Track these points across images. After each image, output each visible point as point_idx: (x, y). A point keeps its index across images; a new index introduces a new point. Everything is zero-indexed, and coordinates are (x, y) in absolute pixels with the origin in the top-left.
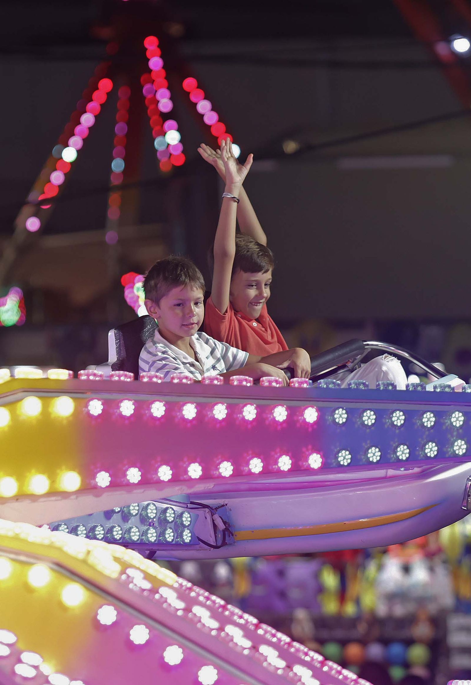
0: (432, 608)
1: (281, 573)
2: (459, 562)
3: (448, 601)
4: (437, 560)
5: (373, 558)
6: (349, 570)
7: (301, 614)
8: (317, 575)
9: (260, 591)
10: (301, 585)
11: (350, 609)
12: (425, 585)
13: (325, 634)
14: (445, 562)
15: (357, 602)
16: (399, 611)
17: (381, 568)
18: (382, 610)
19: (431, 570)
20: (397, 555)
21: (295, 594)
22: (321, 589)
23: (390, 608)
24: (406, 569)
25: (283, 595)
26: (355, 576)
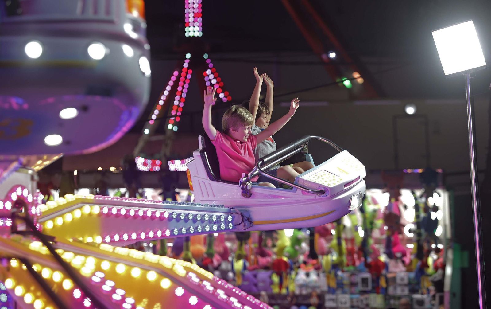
0: (318, 291)
1: (255, 276)
2: (330, 273)
3: (325, 288)
4: (320, 271)
5: (294, 270)
6: (284, 275)
7: (263, 293)
8: (270, 277)
9: (246, 283)
10: (264, 281)
11: (284, 291)
12: (316, 282)
13: (273, 302)
14: (324, 272)
15: (287, 288)
16: (304, 292)
17: (297, 274)
18: (297, 292)
19: (318, 275)
20: (304, 269)
21: (261, 285)
22: (272, 283)
23: (301, 291)
24: (308, 275)
25: (256, 285)
26: (286, 278)
